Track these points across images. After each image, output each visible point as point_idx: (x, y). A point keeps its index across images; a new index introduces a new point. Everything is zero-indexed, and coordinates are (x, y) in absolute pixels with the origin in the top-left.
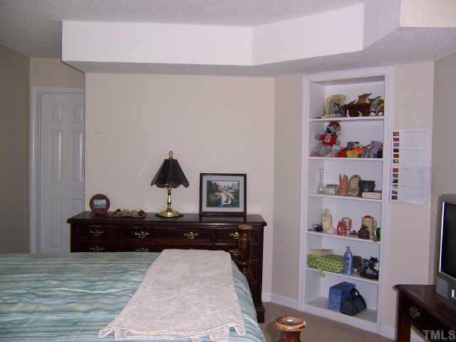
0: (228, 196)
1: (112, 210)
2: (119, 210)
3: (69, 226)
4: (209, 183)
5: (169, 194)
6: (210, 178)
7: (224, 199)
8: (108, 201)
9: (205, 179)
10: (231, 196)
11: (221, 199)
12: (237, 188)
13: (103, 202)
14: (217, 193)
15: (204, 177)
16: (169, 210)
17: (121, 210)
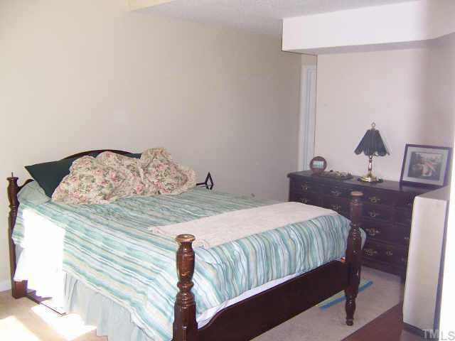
0: (429, 168)
1: (327, 170)
2: (331, 171)
3: (288, 179)
4: (413, 154)
5: (370, 161)
6: (414, 149)
7: (425, 170)
8: (325, 163)
9: (410, 150)
10: (432, 168)
11: (422, 171)
12: (440, 161)
13: (321, 163)
14: (419, 164)
15: (409, 148)
16: (370, 175)
17: (334, 171)
